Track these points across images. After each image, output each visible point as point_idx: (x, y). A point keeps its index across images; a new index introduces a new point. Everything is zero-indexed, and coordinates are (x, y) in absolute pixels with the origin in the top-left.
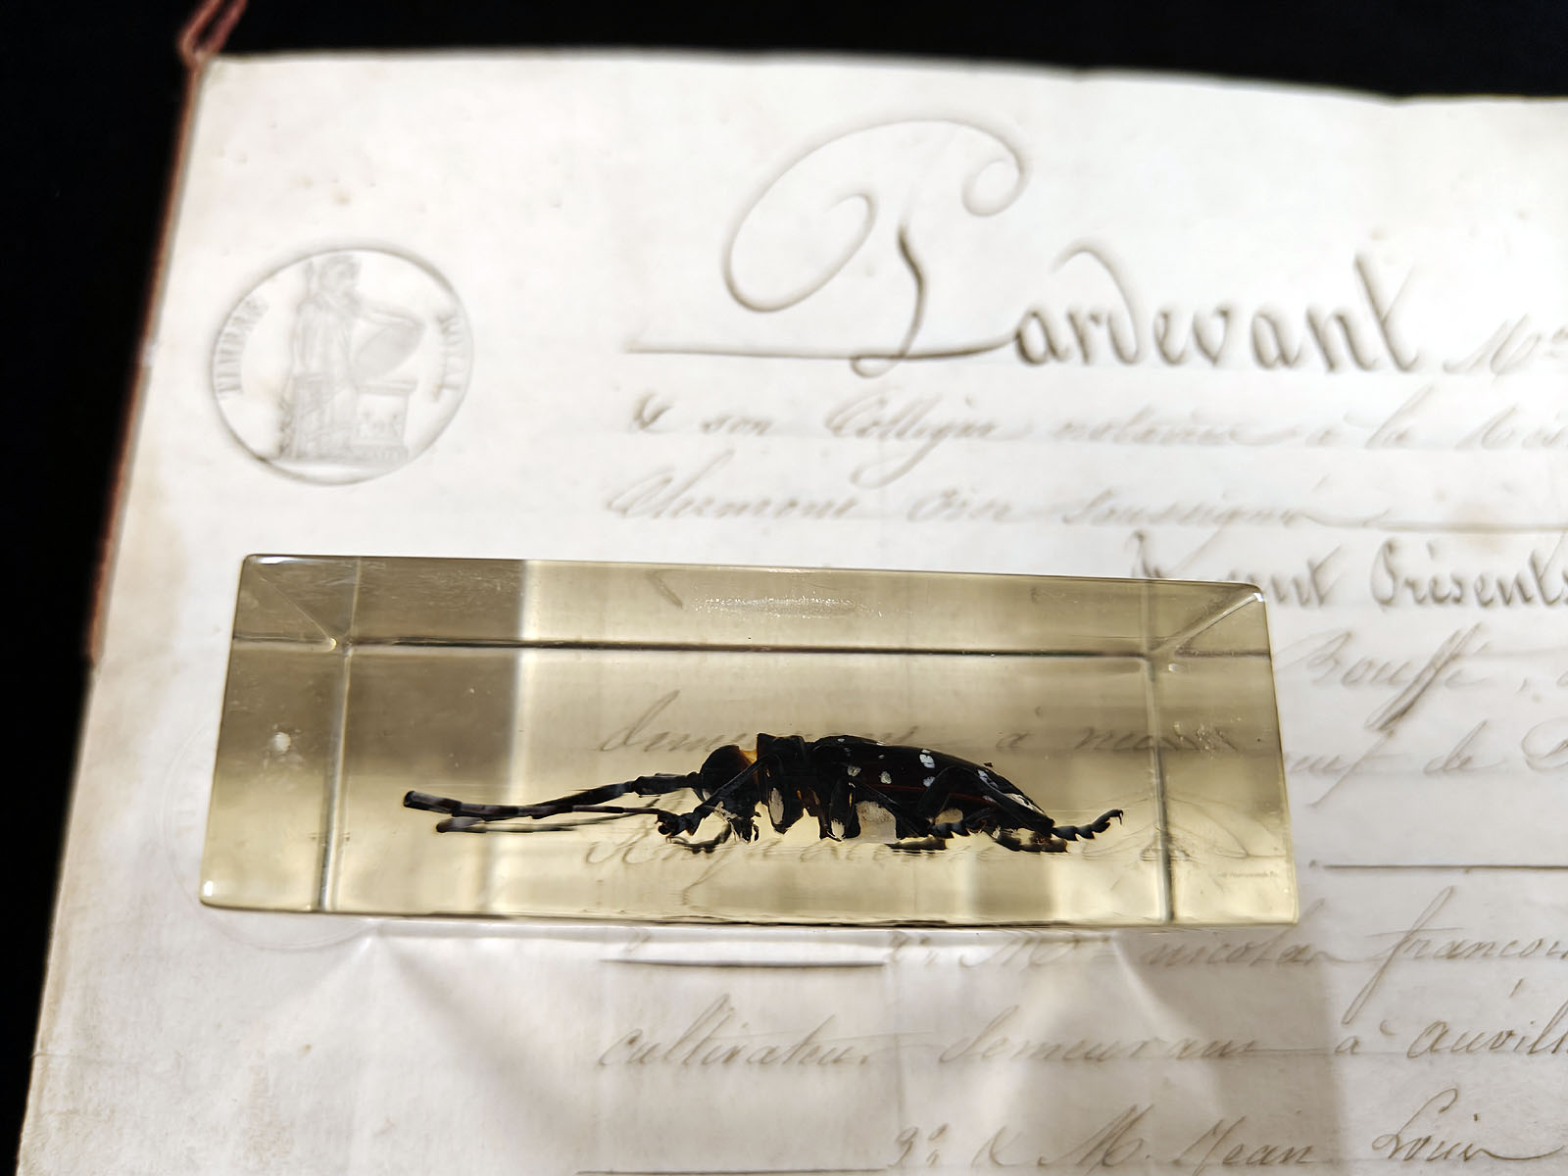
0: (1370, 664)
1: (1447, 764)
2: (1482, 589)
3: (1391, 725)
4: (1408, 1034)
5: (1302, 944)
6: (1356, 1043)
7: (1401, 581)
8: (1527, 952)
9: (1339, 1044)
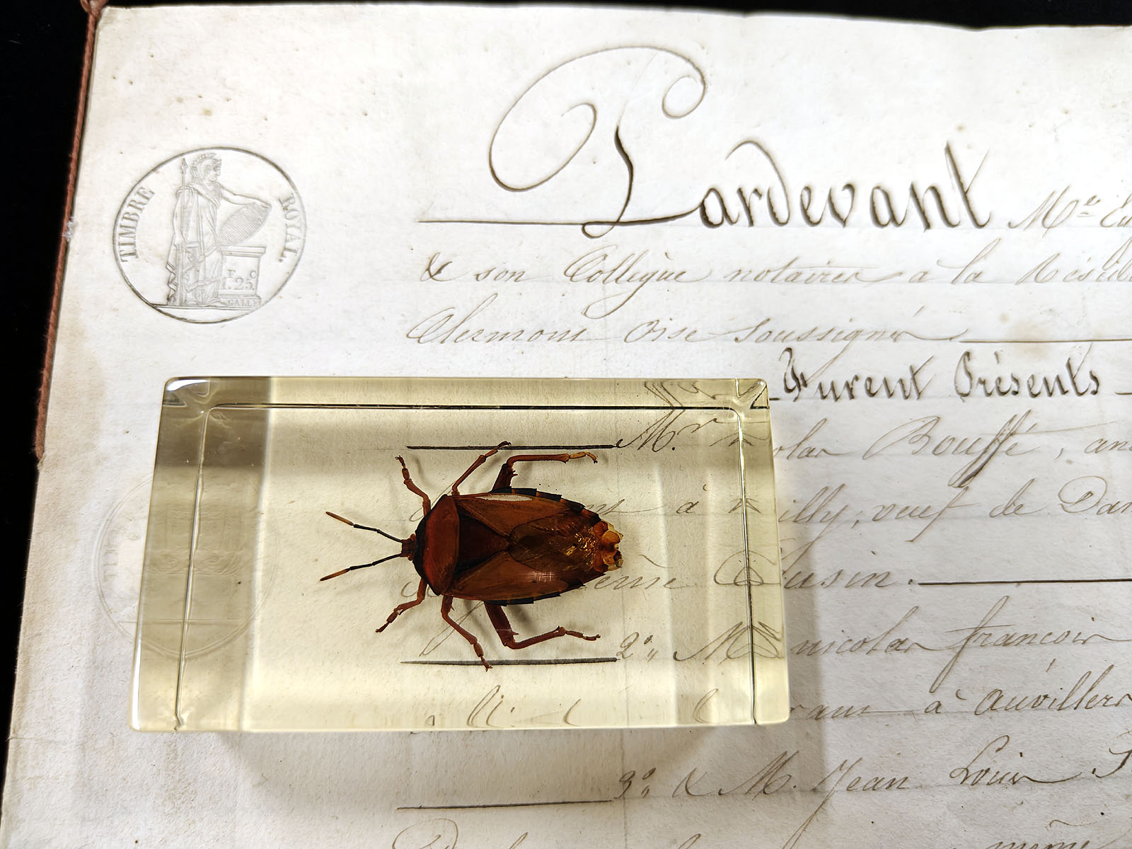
0: (954, 439)
1: (1006, 508)
2: (1034, 384)
3: (967, 482)
4: (974, 699)
5: (903, 639)
6: (940, 705)
7: (976, 381)
8: (1058, 641)
9: (928, 706)
